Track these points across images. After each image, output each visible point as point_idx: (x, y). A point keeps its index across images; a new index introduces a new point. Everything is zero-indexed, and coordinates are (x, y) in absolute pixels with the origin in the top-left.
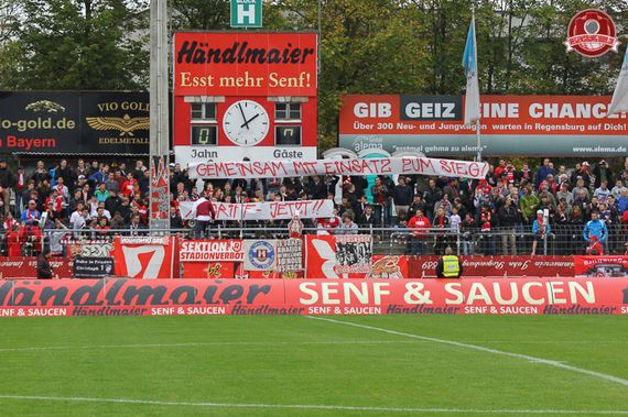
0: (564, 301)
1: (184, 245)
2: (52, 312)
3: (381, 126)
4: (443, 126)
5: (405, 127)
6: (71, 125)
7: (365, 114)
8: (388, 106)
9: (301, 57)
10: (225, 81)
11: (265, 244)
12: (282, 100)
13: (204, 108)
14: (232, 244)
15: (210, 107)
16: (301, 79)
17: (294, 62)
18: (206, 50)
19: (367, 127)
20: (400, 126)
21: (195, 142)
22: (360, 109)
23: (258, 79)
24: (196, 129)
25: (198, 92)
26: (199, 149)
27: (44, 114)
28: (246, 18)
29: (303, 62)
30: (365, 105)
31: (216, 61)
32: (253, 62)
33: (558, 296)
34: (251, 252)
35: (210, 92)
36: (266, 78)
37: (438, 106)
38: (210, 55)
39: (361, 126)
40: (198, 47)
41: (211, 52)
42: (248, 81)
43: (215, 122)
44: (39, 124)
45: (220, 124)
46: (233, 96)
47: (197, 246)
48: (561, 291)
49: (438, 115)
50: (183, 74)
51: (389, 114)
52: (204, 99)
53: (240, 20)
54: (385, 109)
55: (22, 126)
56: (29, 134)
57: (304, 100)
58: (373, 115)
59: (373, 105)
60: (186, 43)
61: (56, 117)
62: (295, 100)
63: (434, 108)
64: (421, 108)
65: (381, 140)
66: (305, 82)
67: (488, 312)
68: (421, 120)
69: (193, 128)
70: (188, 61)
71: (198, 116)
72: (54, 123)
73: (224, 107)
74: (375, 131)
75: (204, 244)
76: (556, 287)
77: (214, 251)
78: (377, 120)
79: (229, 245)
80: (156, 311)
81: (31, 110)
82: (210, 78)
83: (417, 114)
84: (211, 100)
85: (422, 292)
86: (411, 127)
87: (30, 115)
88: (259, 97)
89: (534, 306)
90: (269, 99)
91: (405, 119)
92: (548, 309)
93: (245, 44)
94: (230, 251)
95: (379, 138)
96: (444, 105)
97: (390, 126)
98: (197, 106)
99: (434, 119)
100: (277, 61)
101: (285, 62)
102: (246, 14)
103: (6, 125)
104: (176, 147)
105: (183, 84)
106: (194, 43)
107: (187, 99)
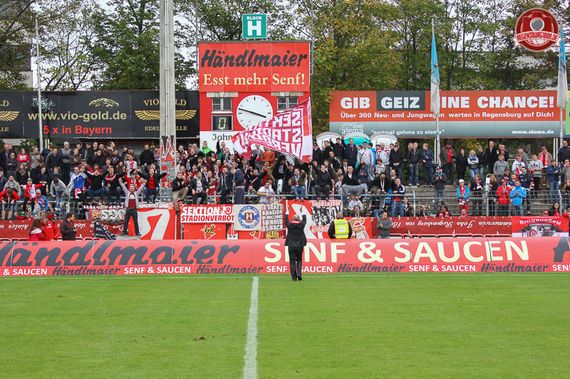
0: (501, 258)
1: (184, 209)
2: (34, 272)
3: (362, 115)
4: (410, 115)
5: (381, 116)
6: (123, 116)
7: (349, 106)
8: (368, 100)
9: (297, 61)
10: (238, 81)
11: (252, 208)
12: (282, 94)
13: (222, 101)
14: (225, 208)
15: (227, 100)
16: (297, 78)
17: (292, 65)
18: (223, 56)
19: (351, 116)
20: (377, 115)
21: (215, 128)
22: (345, 103)
23: (264, 79)
25: (216, 89)
26: (218, 133)
27: (103, 109)
28: (254, 32)
29: (298, 65)
30: (350, 99)
31: (231, 65)
32: (260, 65)
33: (496, 254)
34: (240, 215)
35: (227, 89)
36: (270, 77)
37: (406, 99)
38: (226, 61)
39: (347, 115)
40: (217, 54)
41: (227, 58)
42: (256, 80)
43: (231, 112)
44: (100, 116)
45: (235, 114)
46: (245, 92)
47: (195, 210)
48: (498, 249)
49: (406, 106)
50: (206, 76)
51: (368, 106)
52: (222, 95)
53: (250, 33)
54: (365, 102)
55: (87, 118)
56: (92, 124)
57: (299, 94)
58: (356, 106)
59: (356, 99)
60: (208, 51)
61: (112, 111)
62: (293, 95)
63: (403, 101)
64: (393, 101)
65: (362, 126)
66: (300, 80)
67: (430, 270)
68: (393, 110)
69: (214, 118)
70: (209, 65)
71: (218, 108)
72: (110, 115)
73: (237, 101)
74: (357, 120)
75: (201, 208)
76: (493, 245)
77: (209, 214)
78: (359, 110)
79: (221, 209)
80: (128, 271)
81: (93, 106)
82: (226, 78)
83: (390, 106)
84: (227, 95)
85: (374, 251)
86: (386, 116)
87: (93, 110)
88: (265, 93)
89: (473, 264)
90: (273, 94)
91: (380, 109)
92: (485, 267)
93: (254, 51)
94: (223, 214)
95: (361, 125)
96: (411, 99)
97: (369, 115)
98: (217, 100)
99: (403, 109)
100: (278, 64)
101: (285, 64)
102: (254, 28)
103: (74, 117)
104: (201, 132)
105: (206, 83)
106: (214, 51)
107: (209, 95)
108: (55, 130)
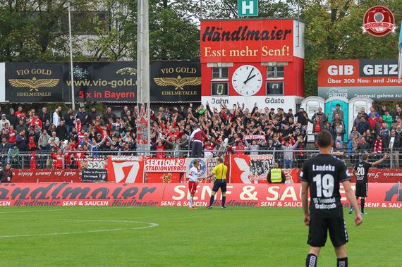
3: (346, 81)
4: (389, 81)
5: (363, 81)
7: (335, 73)
8: (351, 67)
9: (283, 36)
10: (233, 53)
12: (271, 64)
13: (220, 70)
15: (225, 70)
16: (283, 50)
17: (278, 39)
18: (220, 32)
19: (337, 82)
20: (359, 81)
21: (214, 93)
22: (332, 70)
23: (255, 51)
24: (214, 85)
25: (215, 60)
26: (217, 98)
27: (128, 76)
28: (248, 10)
29: (284, 39)
30: (335, 67)
31: (228, 39)
32: (251, 39)
35: (223, 60)
36: (260, 50)
37: (386, 66)
38: (223, 35)
39: (333, 81)
40: (216, 30)
41: (224, 34)
42: (249, 52)
43: (227, 80)
44: (125, 83)
45: (230, 81)
46: (239, 63)
49: (386, 73)
50: (206, 49)
51: (352, 73)
52: (219, 65)
53: (244, 12)
54: (349, 70)
55: (114, 84)
56: (118, 89)
57: (285, 64)
58: (341, 73)
59: (341, 67)
60: (208, 28)
61: (135, 78)
62: (279, 64)
63: (383, 68)
64: (374, 69)
66: (286, 52)
68: (374, 76)
69: (213, 84)
70: (209, 40)
71: (217, 76)
73: (233, 70)
74: (342, 84)
78: (344, 77)
81: (119, 74)
82: (223, 51)
83: (371, 72)
84: (224, 65)
86: (367, 81)
87: (119, 77)
88: (255, 62)
90: (262, 64)
91: (363, 76)
93: (246, 27)
95: (345, 90)
96: (390, 66)
97: (353, 81)
98: (216, 69)
99: (383, 76)
100: (267, 38)
101: (272, 39)
102: (248, 7)
103: (104, 83)
104: (202, 97)
105: (206, 55)
106: (213, 28)
107: (209, 65)
108: (88, 95)
